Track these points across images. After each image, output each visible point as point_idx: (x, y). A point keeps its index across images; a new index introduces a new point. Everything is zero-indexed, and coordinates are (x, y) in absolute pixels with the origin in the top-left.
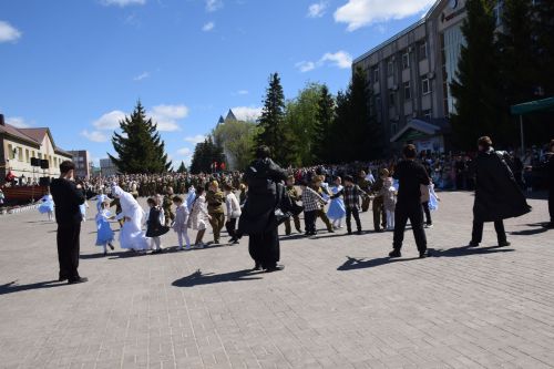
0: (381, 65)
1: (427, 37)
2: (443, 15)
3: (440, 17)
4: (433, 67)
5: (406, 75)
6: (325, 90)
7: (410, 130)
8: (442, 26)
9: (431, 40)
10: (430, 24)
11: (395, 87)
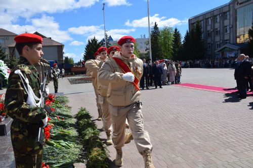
0: (204, 20)
1: (229, 11)
2: (238, 2)
3: (236, 3)
4: (231, 23)
5: (217, 26)
6: (176, 30)
7: (226, 47)
8: (236, 7)
9: (231, 12)
10: (231, 5)
11: (212, 30)
